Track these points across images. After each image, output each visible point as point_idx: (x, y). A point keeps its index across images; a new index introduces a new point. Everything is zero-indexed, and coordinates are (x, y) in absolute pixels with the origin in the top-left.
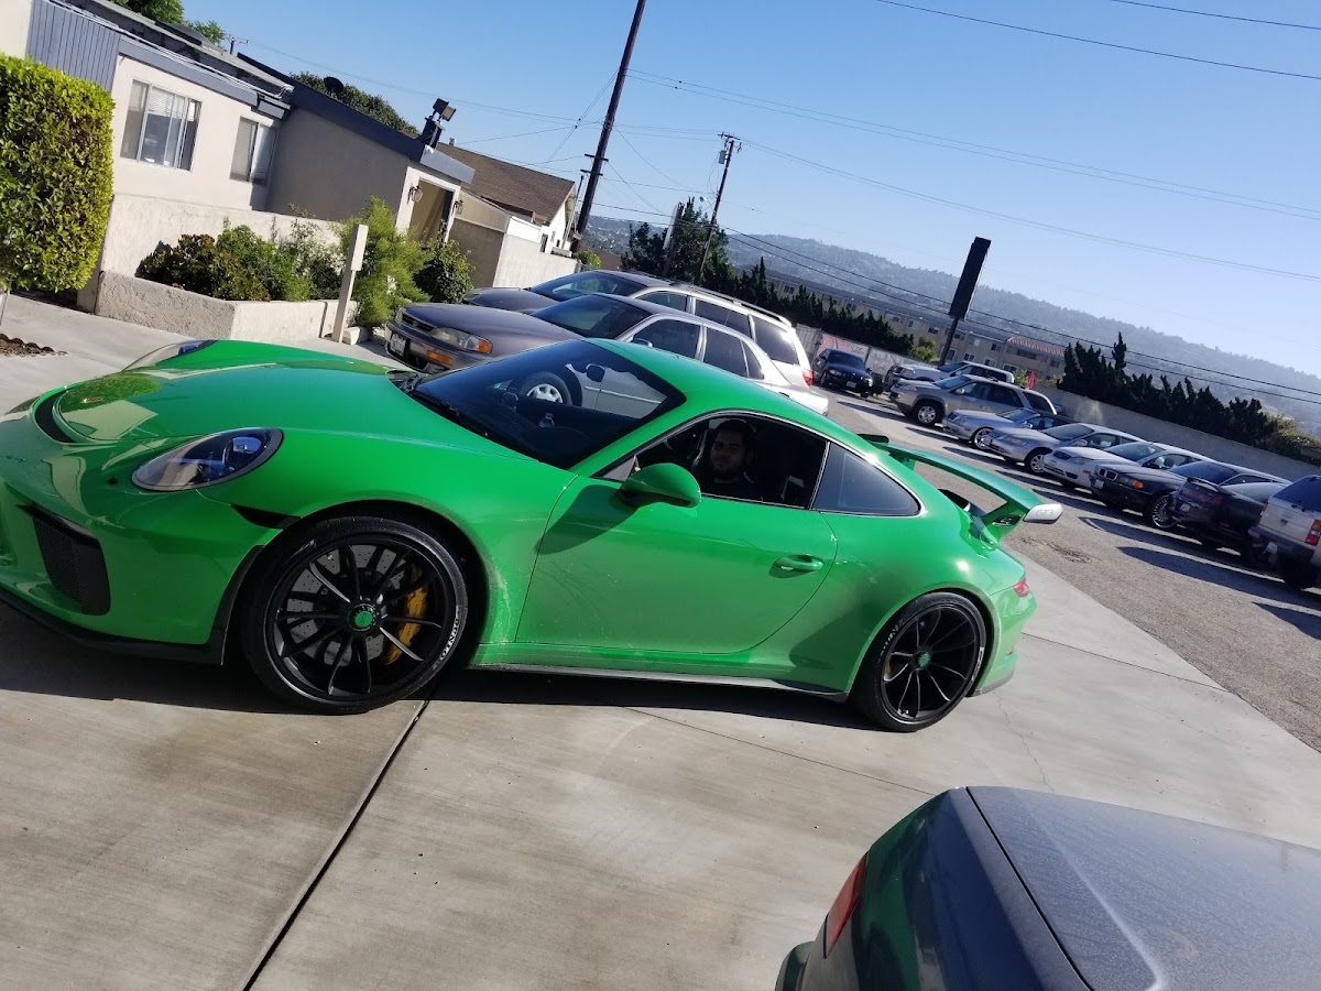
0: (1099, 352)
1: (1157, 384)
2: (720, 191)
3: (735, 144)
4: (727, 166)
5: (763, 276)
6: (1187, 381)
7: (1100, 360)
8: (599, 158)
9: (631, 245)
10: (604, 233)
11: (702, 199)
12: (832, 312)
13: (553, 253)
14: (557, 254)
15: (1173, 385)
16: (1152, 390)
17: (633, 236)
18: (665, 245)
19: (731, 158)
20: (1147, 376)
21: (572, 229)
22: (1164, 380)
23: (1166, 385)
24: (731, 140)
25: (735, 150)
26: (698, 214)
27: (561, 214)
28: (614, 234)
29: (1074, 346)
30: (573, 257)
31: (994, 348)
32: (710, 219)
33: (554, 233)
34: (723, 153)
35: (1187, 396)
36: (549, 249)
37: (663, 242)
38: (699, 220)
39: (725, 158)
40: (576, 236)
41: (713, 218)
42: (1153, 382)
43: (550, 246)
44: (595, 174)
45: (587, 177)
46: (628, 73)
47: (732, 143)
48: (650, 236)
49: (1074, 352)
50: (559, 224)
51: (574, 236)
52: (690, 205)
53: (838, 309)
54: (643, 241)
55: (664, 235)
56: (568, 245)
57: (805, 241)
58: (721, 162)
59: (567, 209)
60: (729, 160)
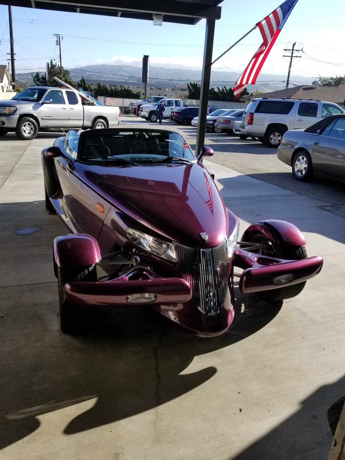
0: (197, 84)
1: (216, 90)
2: (60, 55)
3: (60, 37)
4: (60, 45)
5: (84, 83)
6: (224, 87)
7: (198, 87)
8: (12, 54)
9: (34, 82)
10: (24, 79)
11: (54, 60)
12: (112, 90)
13: (7, 91)
14: (8, 91)
15: (221, 89)
16: (215, 92)
17: (34, 79)
18: (47, 79)
19: (61, 42)
20: (213, 88)
21: (11, 81)
22: (218, 88)
23: (219, 90)
24: (58, 36)
25: (61, 39)
26: (55, 65)
27: (5, 77)
28: (28, 79)
29: (189, 84)
30: (14, 91)
31: (173, 90)
32: (60, 66)
33: (5, 85)
34: (57, 41)
35: (226, 92)
36: (5, 90)
37: (46, 78)
38: (56, 67)
39: (58, 43)
40: (13, 83)
41: (61, 65)
42: (215, 90)
43: (5, 89)
44: (13, 60)
45: (10, 62)
46: (13, 20)
47: (59, 37)
48: (40, 77)
49: (190, 85)
50: (6, 81)
51: (12, 84)
52: (51, 62)
53: (113, 88)
54: (39, 80)
55: (46, 75)
56: (11, 87)
57: (101, 66)
58: (57, 45)
59: (7, 75)
60: (60, 43)
